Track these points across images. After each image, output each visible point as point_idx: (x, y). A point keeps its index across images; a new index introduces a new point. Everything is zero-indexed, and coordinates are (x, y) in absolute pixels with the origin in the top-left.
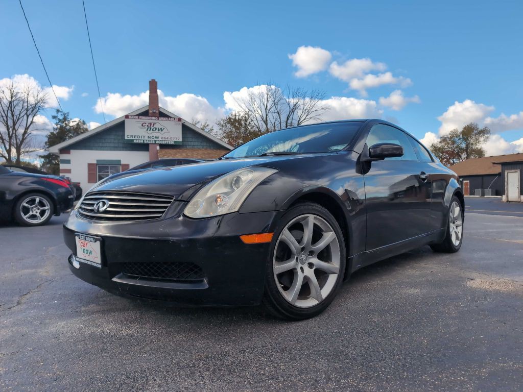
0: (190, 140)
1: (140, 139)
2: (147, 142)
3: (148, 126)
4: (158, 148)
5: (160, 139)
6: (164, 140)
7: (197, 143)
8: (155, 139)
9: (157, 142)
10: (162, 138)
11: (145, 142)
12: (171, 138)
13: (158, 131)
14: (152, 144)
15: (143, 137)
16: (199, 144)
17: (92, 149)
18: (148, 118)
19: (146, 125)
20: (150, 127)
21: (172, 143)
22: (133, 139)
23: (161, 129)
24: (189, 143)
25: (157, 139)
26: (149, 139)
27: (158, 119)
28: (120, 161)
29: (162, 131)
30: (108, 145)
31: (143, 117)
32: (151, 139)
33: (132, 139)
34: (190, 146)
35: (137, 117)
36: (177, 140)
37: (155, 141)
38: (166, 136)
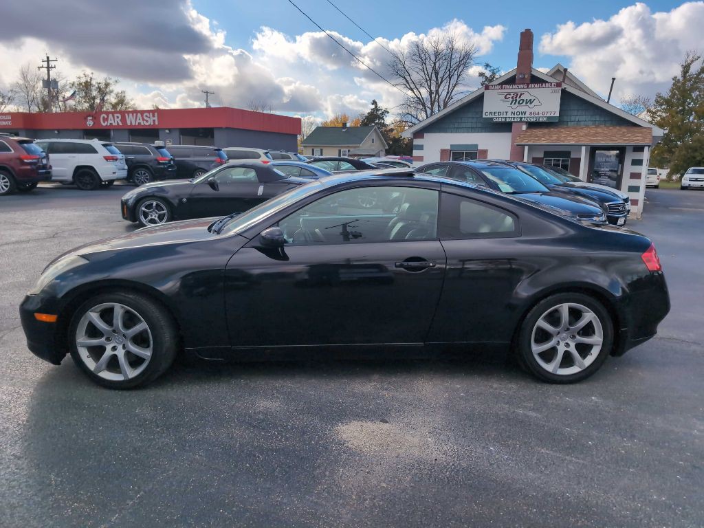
0: (575, 113)
1: (501, 116)
2: (510, 120)
3: (512, 98)
4: (524, 127)
5: (528, 115)
6: (533, 116)
7: (583, 118)
8: (520, 116)
9: (523, 120)
10: (531, 113)
11: (508, 120)
12: (543, 113)
13: (527, 103)
14: (517, 122)
15: (505, 114)
16: (588, 118)
17: (446, 132)
18: (514, 86)
19: (511, 96)
20: (516, 99)
21: (545, 119)
22: (493, 116)
23: (530, 100)
24: (573, 118)
25: (523, 116)
26: (513, 116)
27: (527, 88)
28: (477, 145)
29: (531, 103)
30: (464, 125)
31: (508, 87)
32: (516, 116)
33: (491, 116)
34: (572, 123)
35: (499, 87)
36: (552, 115)
37: (521, 118)
38: (536, 110)
